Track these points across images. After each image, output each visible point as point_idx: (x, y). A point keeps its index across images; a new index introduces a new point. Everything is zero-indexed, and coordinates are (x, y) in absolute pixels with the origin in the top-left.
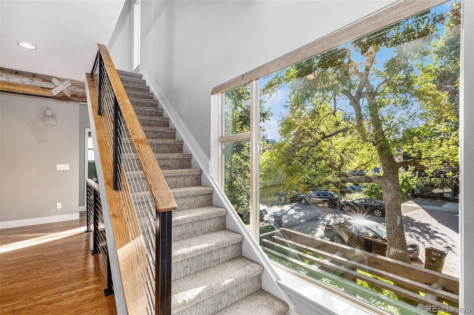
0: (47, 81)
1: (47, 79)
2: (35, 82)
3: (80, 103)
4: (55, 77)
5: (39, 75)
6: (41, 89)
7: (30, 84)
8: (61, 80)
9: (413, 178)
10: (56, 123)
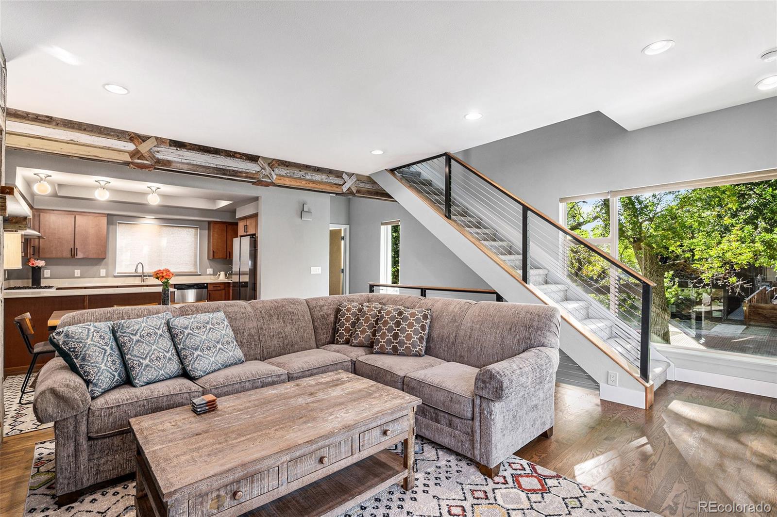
0: (338, 177)
1: (338, 174)
2: (331, 178)
3: (331, 195)
4: (345, 172)
5: (334, 170)
6: (335, 186)
7: (326, 181)
8: (350, 175)
9: (671, 288)
10: (311, 220)
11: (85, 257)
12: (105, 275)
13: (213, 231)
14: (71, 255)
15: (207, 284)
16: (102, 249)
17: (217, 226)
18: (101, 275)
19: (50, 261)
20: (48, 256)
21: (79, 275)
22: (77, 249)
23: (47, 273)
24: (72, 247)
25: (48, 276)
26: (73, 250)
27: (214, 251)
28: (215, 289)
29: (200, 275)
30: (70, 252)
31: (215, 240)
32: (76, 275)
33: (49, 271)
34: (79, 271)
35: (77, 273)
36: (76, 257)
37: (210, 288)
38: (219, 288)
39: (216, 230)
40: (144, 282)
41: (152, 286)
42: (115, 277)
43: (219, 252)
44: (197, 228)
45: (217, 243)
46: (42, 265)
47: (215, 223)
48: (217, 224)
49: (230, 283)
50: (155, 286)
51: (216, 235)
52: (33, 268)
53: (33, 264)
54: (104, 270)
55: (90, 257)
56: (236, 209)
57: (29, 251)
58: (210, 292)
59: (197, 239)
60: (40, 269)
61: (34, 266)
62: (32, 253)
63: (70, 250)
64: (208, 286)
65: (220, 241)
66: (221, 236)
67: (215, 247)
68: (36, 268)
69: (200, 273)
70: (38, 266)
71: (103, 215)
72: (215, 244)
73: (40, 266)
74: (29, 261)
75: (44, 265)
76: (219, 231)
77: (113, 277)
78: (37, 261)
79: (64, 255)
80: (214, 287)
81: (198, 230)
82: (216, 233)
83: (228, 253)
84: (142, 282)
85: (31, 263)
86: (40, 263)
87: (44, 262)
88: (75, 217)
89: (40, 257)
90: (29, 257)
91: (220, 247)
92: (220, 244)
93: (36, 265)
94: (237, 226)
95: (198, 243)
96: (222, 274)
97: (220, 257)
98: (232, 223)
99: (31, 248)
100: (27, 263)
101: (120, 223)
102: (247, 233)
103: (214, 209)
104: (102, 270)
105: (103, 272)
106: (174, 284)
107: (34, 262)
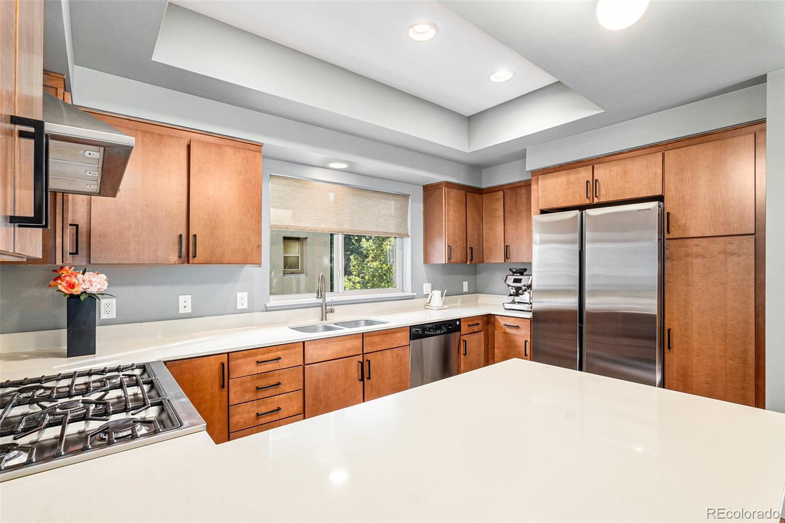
12: (245, 306)
13: (448, 204)
14: (180, 257)
15: (459, 320)
16: (252, 239)
17: (454, 192)
18: (239, 307)
20: (113, 258)
21: (189, 310)
22: (195, 236)
23: (106, 309)
24: (183, 231)
25: (111, 317)
26: (184, 241)
27: (449, 246)
28: (471, 329)
29: (413, 298)
30: (178, 247)
31: (450, 223)
32: (182, 311)
33: (114, 301)
34: (188, 298)
35: (185, 303)
37: (464, 328)
38: (476, 328)
39: (451, 202)
40: (326, 320)
41: (373, 336)
42: (267, 310)
43: (456, 249)
44: (406, 196)
45: (454, 228)
46: (99, 287)
47: (449, 185)
48: (453, 190)
49: (494, 315)
50: (379, 335)
51: (452, 212)
52: (72, 297)
53: (72, 286)
54: (245, 294)
55: (225, 261)
56: (526, 149)
57: (59, 240)
58: (464, 337)
59: (407, 222)
60: (92, 298)
61: (76, 291)
62: (69, 247)
63: (177, 240)
64: (462, 323)
65: (457, 225)
66: (458, 215)
67: (451, 237)
68: (82, 298)
69: (415, 294)
70: (88, 291)
71: (251, 147)
72: (451, 232)
73: (93, 290)
74: (56, 275)
75: (106, 288)
76: (456, 204)
77: (264, 311)
78: (83, 273)
79: (159, 253)
80: (469, 325)
81: (408, 202)
82: (451, 208)
83: (469, 251)
84: (322, 320)
85: (64, 284)
86: (93, 280)
87: (104, 277)
88: (189, 147)
89: (91, 263)
90: (59, 262)
91: (457, 238)
92: (457, 232)
93: (82, 290)
94: (504, 191)
95: (407, 230)
96: (437, 294)
97: (458, 259)
98: (483, 189)
99: (69, 231)
100: (52, 283)
101: (274, 176)
102: (596, 200)
103: (468, 152)
104: (239, 294)
105: (242, 300)
106: (410, 326)
107: (74, 280)
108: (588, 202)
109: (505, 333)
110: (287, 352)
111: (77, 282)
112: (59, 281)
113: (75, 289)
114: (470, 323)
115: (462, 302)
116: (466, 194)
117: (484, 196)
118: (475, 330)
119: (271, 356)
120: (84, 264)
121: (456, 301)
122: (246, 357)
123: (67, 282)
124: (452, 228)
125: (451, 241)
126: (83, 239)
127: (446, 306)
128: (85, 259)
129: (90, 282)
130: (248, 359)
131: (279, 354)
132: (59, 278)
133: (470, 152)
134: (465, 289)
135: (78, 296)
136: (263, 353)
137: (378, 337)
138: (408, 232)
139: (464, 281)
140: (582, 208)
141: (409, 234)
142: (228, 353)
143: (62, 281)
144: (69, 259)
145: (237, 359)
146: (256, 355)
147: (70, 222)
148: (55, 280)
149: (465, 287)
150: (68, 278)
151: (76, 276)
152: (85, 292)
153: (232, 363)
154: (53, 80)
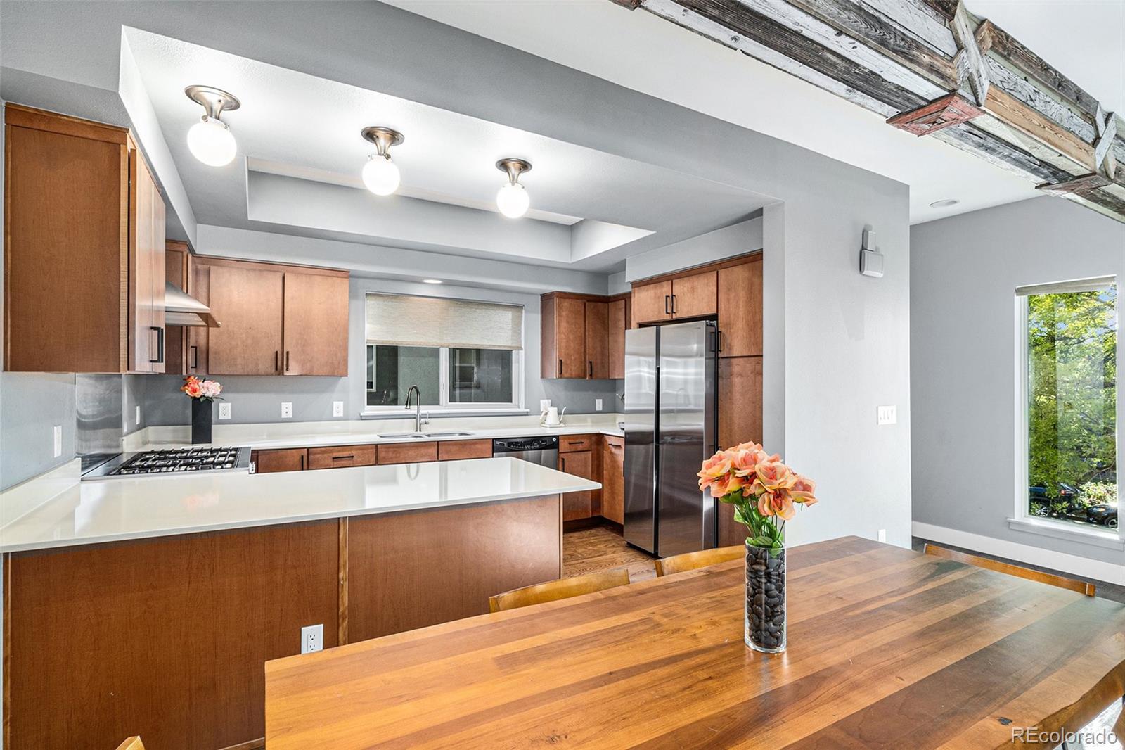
1: (1090, 108)
8: (1106, 117)
10: (881, 275)
11: (304, 372)
12: (341, 414)
13: (560, 315)
14: (277, 369)
15: (557, 437)
16: (339, 355)
17: (566, 303)
18: (335, 415)
19: (232, 381)
20: (225, 370)
21: (290, 415)
22: (288, 353)
23: (223, 410)
24: (278, 348)
25: (226, 418)
26: (279, 357)
27: (561, 361)
28: (573, 448)
29: (527, 414)
30: (274, 361)
31: (563, 336)
32: (284, 416)
33: (230, 404)
34: (290, 404)
35: (287, 409)
36: (286, 373)
37: (563, 446)
38: (580, 447)
39: (564, 314)
40: (420, 431)
41: (449, 445)
42: (362, 418)
43: (571, 363)
44: (519, 308)
45: (567, 341)
46: (213, 392)
47: (563, 296)
48: (567, 300)
49: (603, 434)
50: (456, 445)
51: (564, 324)
52: (195, 399)
53: (195, 391)
54: (341, 404)
55: (315, 373)
56: (625, 260)
57: (184, 358)
58: (562, 456)
59: (520, 334)
60: (209, 401)
61: (198, 395)
62: (191, 362)
63: (274, 356)
64: (560, 441)
65: (571, 337)
66: (573, 327)
67: (563, 351)
68: (202, 400)
69: (528, 410)
70: (206, 395)
71: (339, 274)
72: (564, 344)
73: (210, 394)
74: (185, 382)
75: (219, 393)
76: (570, 315)
77: (359, 420)
78: (203, 382)
79: (260, 366)
80: (570, 444)
81: (522, 313)
82: (564, 320)
83: (588, 365)
84: (417, 431)
85: (190, 389)
86: (210, 387)
87: (218, 384)
88: (284, 278)
89: (210, 373)
90: (184, 373)
91: (572, 352)
92: (572, 345)
93: (201, 394)
94: (626, 301)
95: (521, 342)
96: (553, 411)
97: (573, 373)
98: (609, 297)
99: (191, 352)
100: (182, 388)
101: (370, 294)
102: (675, 317)
103: (570, 262)
104: (335, 404)
105: (338, 408)
106: (493, 439)
107: (197, 387)
108: (668, 317)
109: (611, 453)
110: (360, 452)
111: (198, 388)
112: (186, 387)
113: (197, 393)
114: (572, 441)
115: (592, 422)
116: (585, 304)
117: (610, 304)
118: (579, 449)
119: (346, 454)
120: (205, 374)
121: (585, 421)
122: (323, 453)
123: (192, 388)
124: (565, 340)
125: (563, 354)
126: (202, 357)
127: (562, 425)
128: (204, 370)
129: (208, 388)
130: (326, 455)
131: (354, 453)
132: (187, 385)
133: (573, 261)
134: (599, 407)
135: (199, 398)
136: (339, 451)
137: (455, 447)
138: (521, 345)
139: (598, 398)
140: (658, 324)
141: (523, 347)
142: (308, 449)
143: (189, 387)
144: (192, 371)
145: (315, 454)
146: (332, 452)
147: (191, 345)
148: (184, 386)
149: (599, 404)
150: (192, 385)
151: (198, 384)
152: (204, 396)
153: (311, 457)
154: (180, 247)
